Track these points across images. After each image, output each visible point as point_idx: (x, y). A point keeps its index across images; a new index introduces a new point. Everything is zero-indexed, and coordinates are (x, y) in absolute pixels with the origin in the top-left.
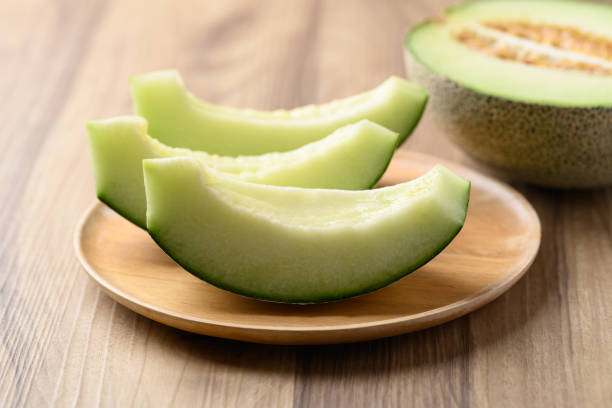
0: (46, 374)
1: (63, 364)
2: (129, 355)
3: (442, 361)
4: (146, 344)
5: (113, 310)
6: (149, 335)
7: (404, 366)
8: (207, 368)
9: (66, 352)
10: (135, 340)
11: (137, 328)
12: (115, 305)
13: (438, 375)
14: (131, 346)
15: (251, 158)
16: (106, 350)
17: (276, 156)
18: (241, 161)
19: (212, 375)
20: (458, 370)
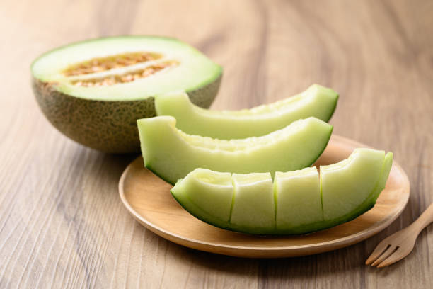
0: (105, 274)
1: (115, 268)
2: (155, 262)
3: (348, 269)
4: (165, 256)
5: (144, 233)
6: (167, 250)
7: (325, 272)
8: (203, 272)
9: (116, 260)
10: (158, 252)
11: (160, 245)
12: (144, 231)
13: (346, 278)
14: (156, 257)
15: (238, 141)
16: (141, 259)
17: (254, 139)
18: (233, 143)
19: (207, 276)
20: (358, 275)
